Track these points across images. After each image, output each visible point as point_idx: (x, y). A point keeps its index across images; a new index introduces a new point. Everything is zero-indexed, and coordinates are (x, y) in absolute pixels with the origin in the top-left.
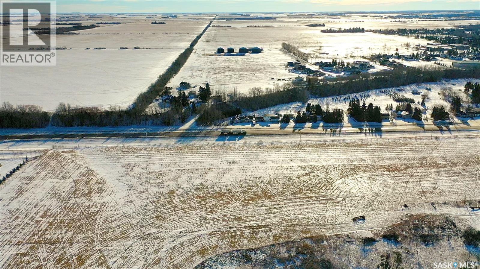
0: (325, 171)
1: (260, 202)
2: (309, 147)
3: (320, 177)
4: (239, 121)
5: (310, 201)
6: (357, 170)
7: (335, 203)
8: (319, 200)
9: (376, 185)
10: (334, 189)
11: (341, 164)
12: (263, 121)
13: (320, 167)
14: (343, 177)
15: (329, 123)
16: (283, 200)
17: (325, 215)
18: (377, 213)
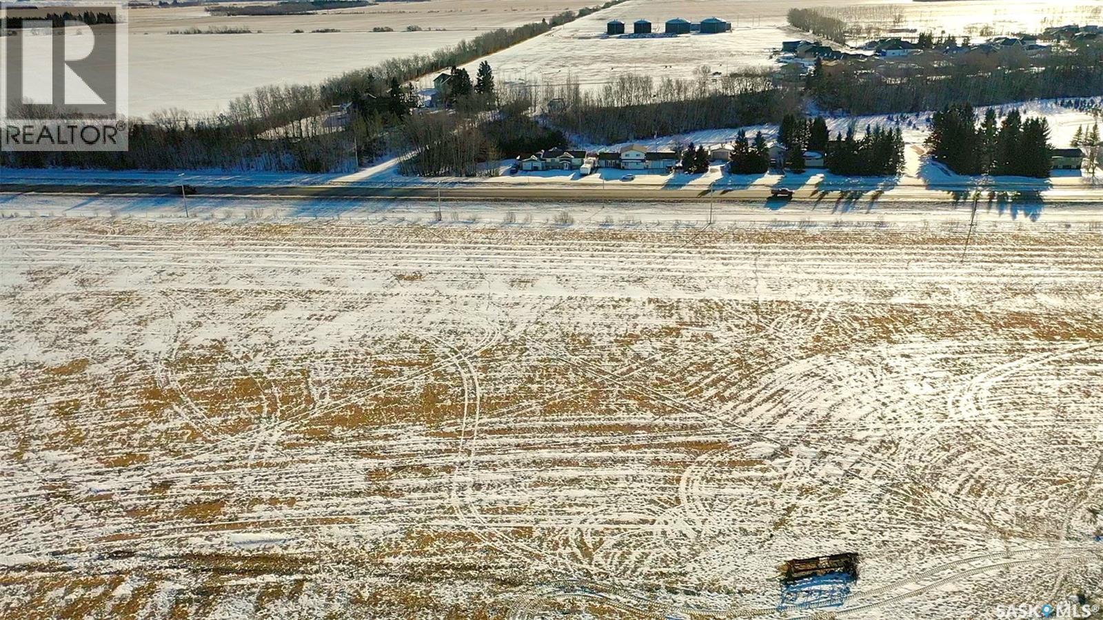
0: (755, 321)
1: (381, 432)
2: (737, 239)
3: (717, 346)
4: (539, 164)
5: (610, 449)
6: (899, 325)
7: (733, 464)
8: (659, 446)
9: (969, 395)
10: (758, 399)
11: (837, 300)
12: (618, 167)
13: (740, 308)
14: (821, 351)
15: (848, 175)
16: (490, 432)
17: (647, 527)
18: (938, 545)
